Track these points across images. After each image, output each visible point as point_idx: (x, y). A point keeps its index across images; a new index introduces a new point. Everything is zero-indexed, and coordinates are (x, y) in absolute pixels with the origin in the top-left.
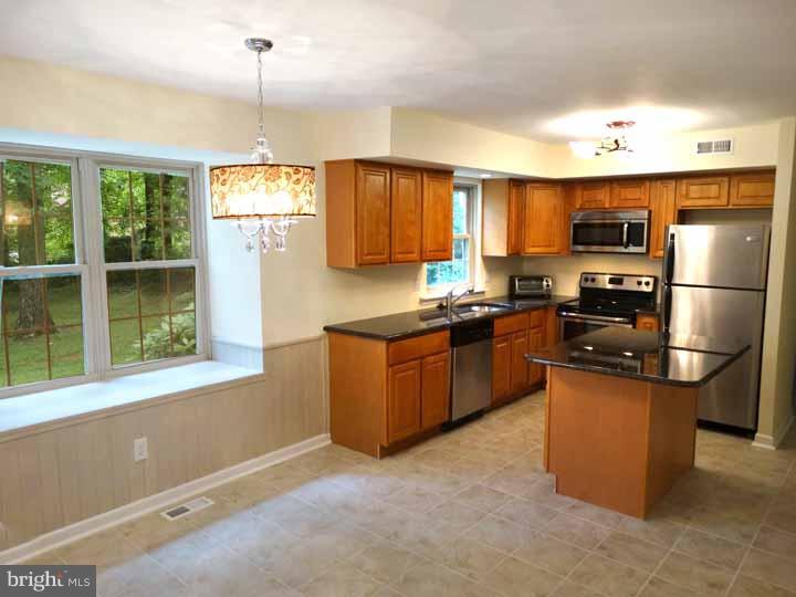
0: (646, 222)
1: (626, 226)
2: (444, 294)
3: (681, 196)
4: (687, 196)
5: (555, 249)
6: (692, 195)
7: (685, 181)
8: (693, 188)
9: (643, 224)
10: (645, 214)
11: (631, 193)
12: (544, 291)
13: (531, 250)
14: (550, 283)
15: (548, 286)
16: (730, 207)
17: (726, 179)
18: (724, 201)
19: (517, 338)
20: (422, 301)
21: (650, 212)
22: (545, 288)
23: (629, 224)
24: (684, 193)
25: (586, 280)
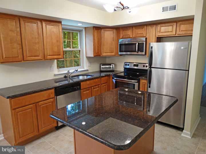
0: (144, 43)
1: (137, 44)
2: (66, 72)
3: (158, 31)
4: (160, 32)
5: (113, 54)
6: (162, 31)
7: (159, 26)
8: (162, 28)
9: (143, 43)
10: (144, 39)
11: (139, 31)
12: (111, 69)
13: (104, 54)
14: (114, 66)
15: (113, 67)
16: (177, 35)
17: (175, 24)
18: (174, 33)
19: (94, 88)
20: (55, 75)
21: (146, 39)
22: (112, 68)
23: (138, 43)
24: (159, 30)
25: (126, 65)
